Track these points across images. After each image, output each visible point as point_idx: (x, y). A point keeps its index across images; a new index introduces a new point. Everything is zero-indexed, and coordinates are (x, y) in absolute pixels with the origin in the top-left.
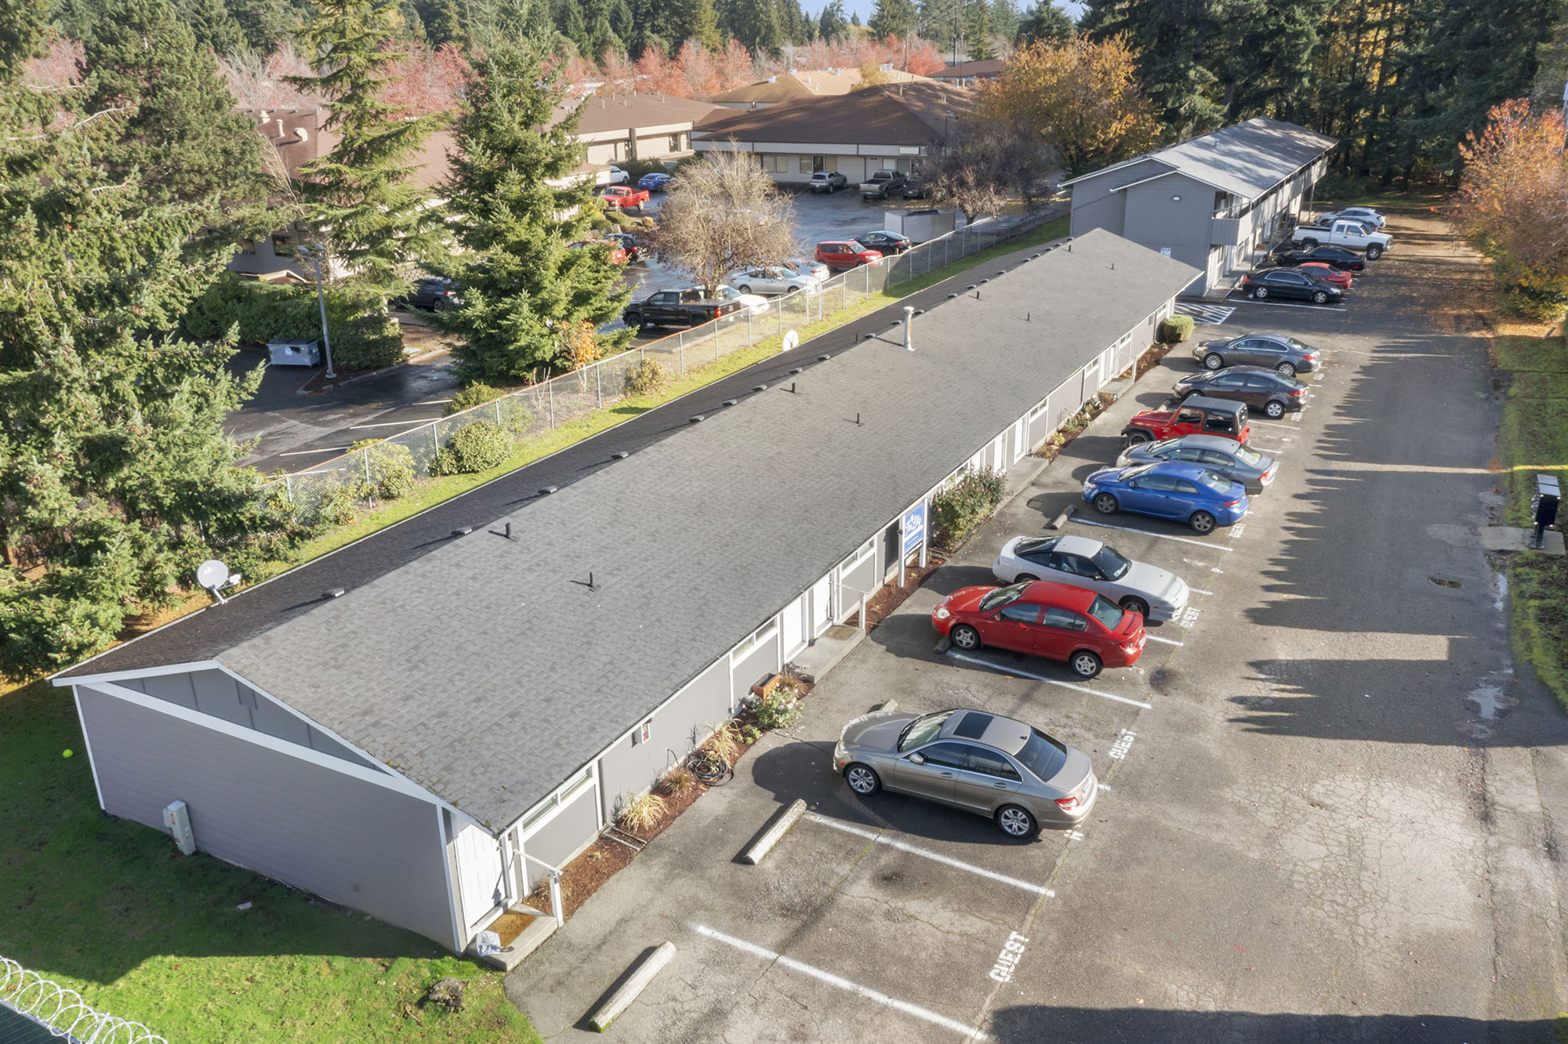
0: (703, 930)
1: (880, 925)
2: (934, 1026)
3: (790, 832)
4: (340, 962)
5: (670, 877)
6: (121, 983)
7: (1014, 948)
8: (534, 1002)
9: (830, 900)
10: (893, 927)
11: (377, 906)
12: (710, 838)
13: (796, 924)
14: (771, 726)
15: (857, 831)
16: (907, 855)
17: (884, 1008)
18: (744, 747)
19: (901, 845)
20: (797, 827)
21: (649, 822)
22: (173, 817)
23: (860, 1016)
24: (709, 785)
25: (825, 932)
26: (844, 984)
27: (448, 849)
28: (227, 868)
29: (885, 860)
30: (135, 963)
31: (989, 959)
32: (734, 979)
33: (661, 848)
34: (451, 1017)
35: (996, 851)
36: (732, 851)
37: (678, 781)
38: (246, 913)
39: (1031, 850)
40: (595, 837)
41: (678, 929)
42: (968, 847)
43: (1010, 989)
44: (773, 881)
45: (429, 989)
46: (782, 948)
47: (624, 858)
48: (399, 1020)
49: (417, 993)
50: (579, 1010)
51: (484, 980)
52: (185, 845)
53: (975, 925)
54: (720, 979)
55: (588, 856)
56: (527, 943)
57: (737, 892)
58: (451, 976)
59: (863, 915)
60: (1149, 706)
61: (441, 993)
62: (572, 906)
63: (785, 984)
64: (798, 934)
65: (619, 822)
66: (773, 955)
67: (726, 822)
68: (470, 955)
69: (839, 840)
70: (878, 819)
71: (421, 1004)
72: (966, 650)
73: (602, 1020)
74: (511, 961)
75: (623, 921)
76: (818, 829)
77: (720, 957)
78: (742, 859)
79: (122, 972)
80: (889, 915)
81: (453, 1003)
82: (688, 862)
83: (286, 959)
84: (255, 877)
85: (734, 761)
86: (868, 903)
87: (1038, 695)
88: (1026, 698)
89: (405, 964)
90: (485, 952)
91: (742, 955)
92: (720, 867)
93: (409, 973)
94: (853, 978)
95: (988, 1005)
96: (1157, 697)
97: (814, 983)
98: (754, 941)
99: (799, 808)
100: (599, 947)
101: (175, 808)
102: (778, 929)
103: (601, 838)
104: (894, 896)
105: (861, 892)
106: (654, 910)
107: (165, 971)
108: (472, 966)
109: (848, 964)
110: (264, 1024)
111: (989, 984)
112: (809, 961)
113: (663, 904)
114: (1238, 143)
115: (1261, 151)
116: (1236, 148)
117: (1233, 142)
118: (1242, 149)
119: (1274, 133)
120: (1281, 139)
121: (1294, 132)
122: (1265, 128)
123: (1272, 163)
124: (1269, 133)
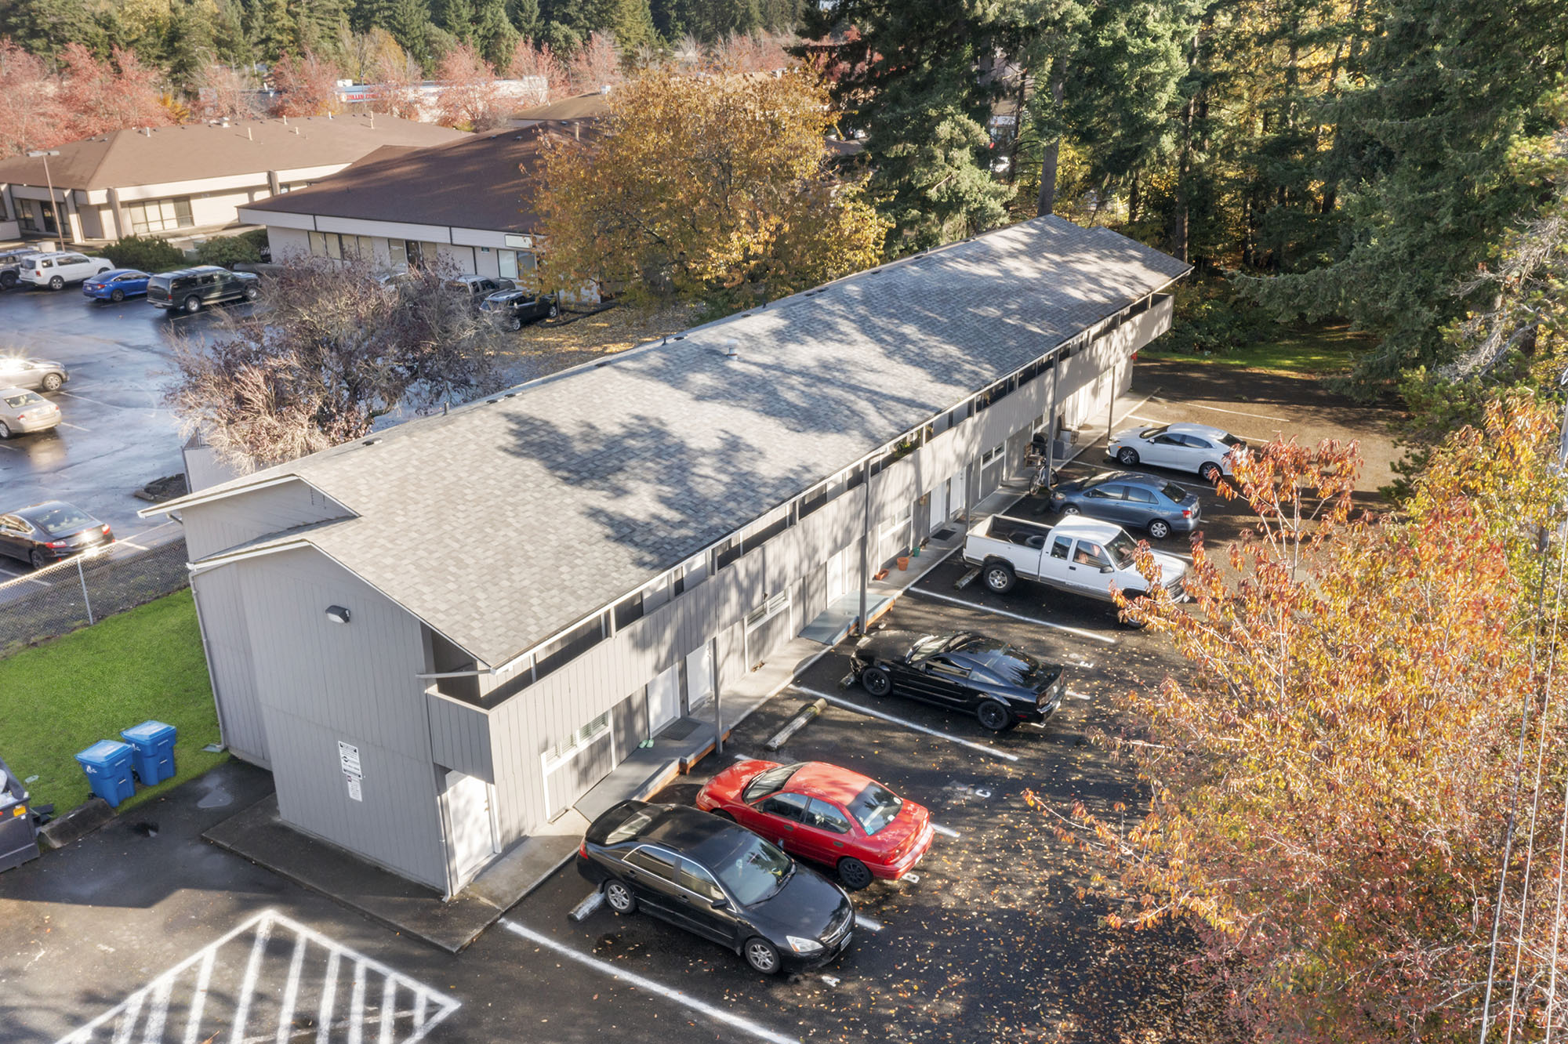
114: (845, 326)
115: (897, 347)
116: (807, 353)
117: (830, 327)
118: (831, 351)
119: (1026, 269)
120: (1025, 288)
121: (1090, 257)
122: (1013, 254)
123: (876, 398)
124: (1007, 273)
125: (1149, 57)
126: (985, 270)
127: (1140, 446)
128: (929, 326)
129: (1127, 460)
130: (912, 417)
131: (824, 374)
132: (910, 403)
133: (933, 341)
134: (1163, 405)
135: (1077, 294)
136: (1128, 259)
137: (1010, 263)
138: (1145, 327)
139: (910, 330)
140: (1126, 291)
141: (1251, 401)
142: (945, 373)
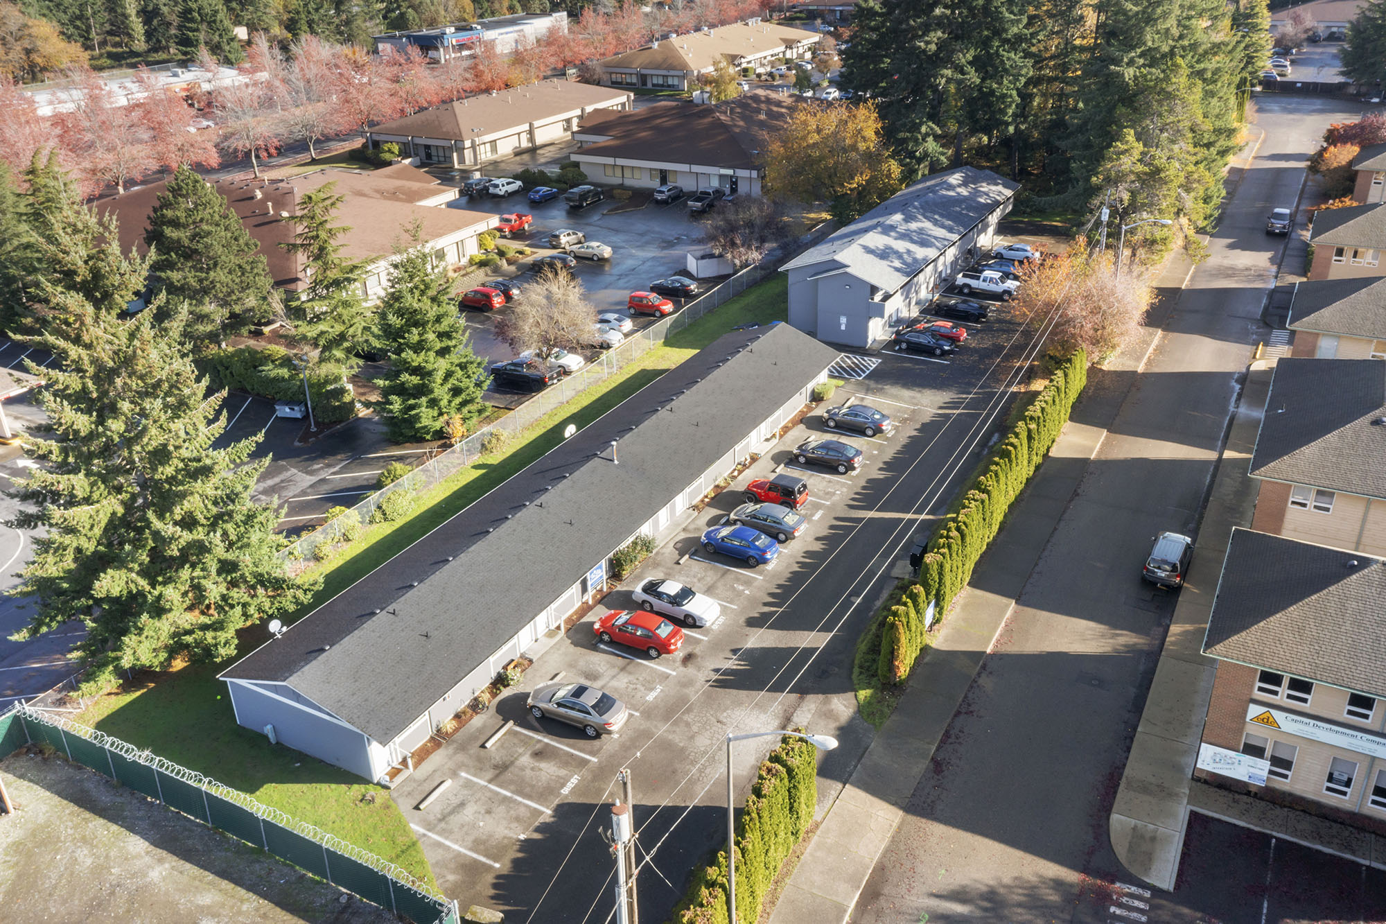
0: (463, 774)
1: (528, 772)
2: (535, 809)
3: (505, 734)
4: (333, 786)
5: (455, 754)
6: (258, 793)
7: (574, 780)
8: (400, 801)
9: (512, 763)
10: (533, 773)
11: (344, 765)
12: (473, 738)
13: (497, 772)
14: (508, 685)
15: (531, 734)
16: (547, 744)
17: (520, 803)
18: (494, 695)
19: (546, 740)
20: (509, 732)
21: (450, 730)
22: (268, 729)
23: (511, 805)
24: (477, 713)
25: (508, 775)
26: (508, 794)
27: (368, 749)
28: (289, 749)
29: (538, 746)
30: (261, 786)
31: (563, 785)
32: (470, 792)
33: (453, 741)
34: (371, 806)
35: (581, 743)
36: (480, 743)
37: (464, 712)
38: (298, 767)
39: (596, 743)
40: (428, 737)
41: (454, 774)
42: (572, 741)
43: (567, 796)
44: (493, 755)
45: (364, 796)
46: (490, 781)
47: (439, 745)
48: (354, 806)
49: (360, 797)
50: (415, 804)
51: (383, 792)
52: (273, 740)
53: (563, 772)
54: (466, 792)
55: (425, 745)
56: (399, 779)
57: (479, 759)
58: (371, 791)
59: (522, 769)
60: (674, 673)
61: (368, 797)
62: (416, 766)
63: (488, 794)
64: (497, 776)
65: (439, 731)
66: (486, 784)
67: (480, 730)
68: (378, 784)
69: (523, 737)
70: (541, 729)
71: (361, 801)
72: (606, 643)
73: (422, 807)
74: (392, 786)
75: (434, 771)
76: (516, 733)
77: (468, 785)
78: (483, 746)
79: (257, 789)
80: (532, 769)
81: (372, 801)
82: (463, 748)
83: (314, 785)
84: (300, 753)
85: (490, 702)
86: (526, 764)
87: (630, 668)
88: (623, 669)
89: (356, 787)
90: (383, 783)
91: (475, 783)
92: (474, 749)
93: (357, 790)
94: (513, 792)
95: (557, 802)
96: (682, 669)
97: (498, 794)
98: (481, 778)
99: (511, 723)
100: (425, 781)
101: (269, 727)
102: (490, 774)
103: (432, 737)
104: (537, 761)
105: (525, 760)
106: (446, 767)
107: (272, 789)
108: (379, 788)
109: (512, 787)
110: (308, 807)
111: (560, 794)
112: (498, 786)
113: (451, 764)
114: (920, 217)
115: (936, 223)
116: (914, 226)
117: (916, 217)
118: (920, 225)
119: (964, 192)
120: (965, 199)
121: (984, 184)
122: (959, 186)
123: (936, 238)
124: (958, 193)
125: (1004, 96)
126: (952, 193)
127: (1003, 252)
128: (942, 215)
129: (999, 256)
130: (946, 243)
131: (921, 231)
132: (945, 239)
133: (944, 220)
134: (1010, 238)
135: (982, 200)
136: (997, 184)
137: (959, 190)
138: (1004, 209)
139: (936, 217)
140: (998, 198)
141: (1042, 235)
142: (950, 230)
